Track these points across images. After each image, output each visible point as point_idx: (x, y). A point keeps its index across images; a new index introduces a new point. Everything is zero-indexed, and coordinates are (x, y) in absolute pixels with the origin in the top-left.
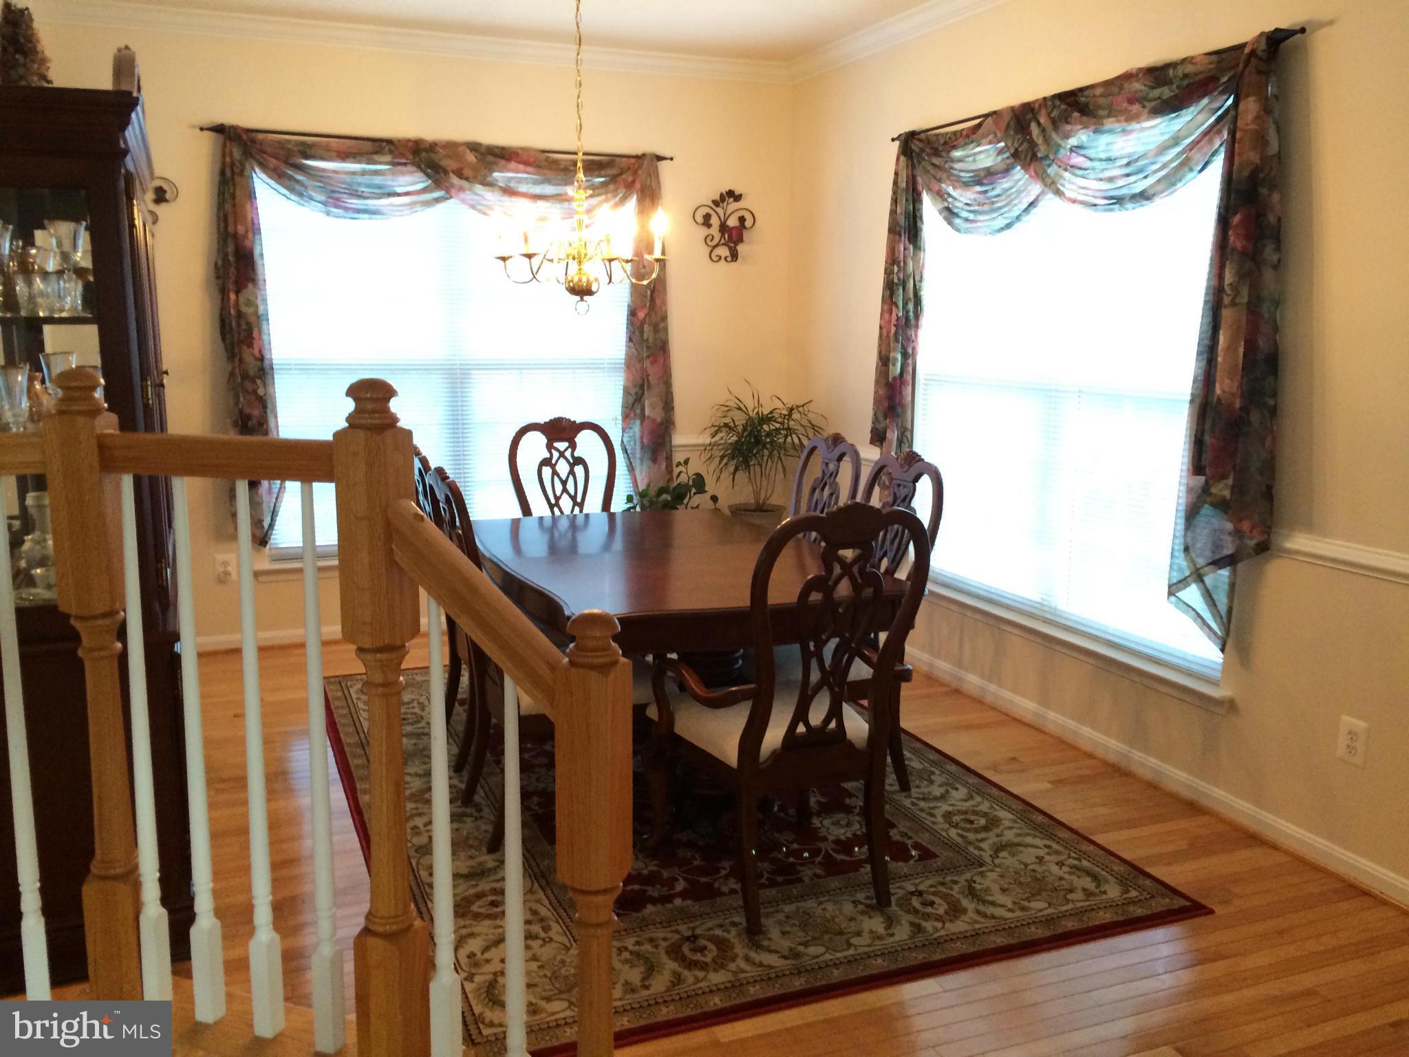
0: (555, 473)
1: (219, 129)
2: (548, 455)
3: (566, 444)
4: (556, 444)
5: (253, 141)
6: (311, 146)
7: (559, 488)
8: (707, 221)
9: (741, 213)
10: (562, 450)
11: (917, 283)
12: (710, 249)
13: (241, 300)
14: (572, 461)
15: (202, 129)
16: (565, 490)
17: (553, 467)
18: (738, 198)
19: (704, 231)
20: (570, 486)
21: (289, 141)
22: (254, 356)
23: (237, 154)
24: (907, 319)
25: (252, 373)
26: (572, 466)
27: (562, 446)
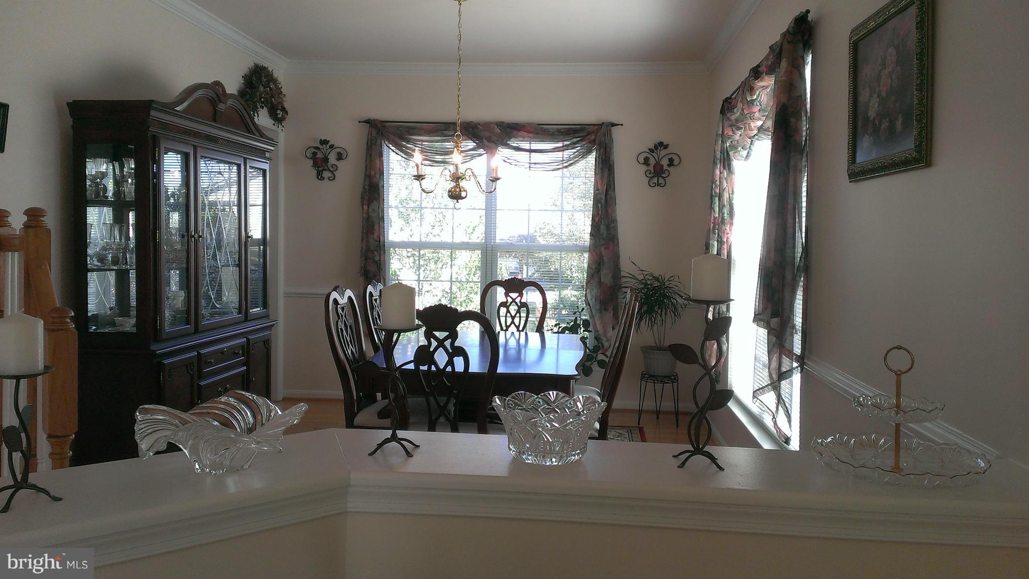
0: (508, 311)
1: (368, 122)
2: (505, 300)
3: (517, 294)
4: (510, 294)
5: (384, 127)
6: (414, 128)
7: (509, 320)
8: (646, 162)
9: (670, 156)
10: (514, 298)
11: (731, 195)
12: (648, 179)
13: (371, 210)
14: (519, 305)
15: (359, 122)
16: (513, 322)
17: (508, 308)
18: (666, 147)
19: (644, 168)
20: (517, 321)
21: (401, 126)
22: (374, 240)
23: (374, 134)
24: (723, 219)
25: (372, 248)
26: (520, 308)
27: (514, 295)
